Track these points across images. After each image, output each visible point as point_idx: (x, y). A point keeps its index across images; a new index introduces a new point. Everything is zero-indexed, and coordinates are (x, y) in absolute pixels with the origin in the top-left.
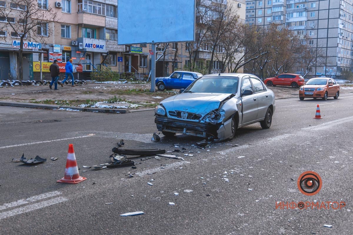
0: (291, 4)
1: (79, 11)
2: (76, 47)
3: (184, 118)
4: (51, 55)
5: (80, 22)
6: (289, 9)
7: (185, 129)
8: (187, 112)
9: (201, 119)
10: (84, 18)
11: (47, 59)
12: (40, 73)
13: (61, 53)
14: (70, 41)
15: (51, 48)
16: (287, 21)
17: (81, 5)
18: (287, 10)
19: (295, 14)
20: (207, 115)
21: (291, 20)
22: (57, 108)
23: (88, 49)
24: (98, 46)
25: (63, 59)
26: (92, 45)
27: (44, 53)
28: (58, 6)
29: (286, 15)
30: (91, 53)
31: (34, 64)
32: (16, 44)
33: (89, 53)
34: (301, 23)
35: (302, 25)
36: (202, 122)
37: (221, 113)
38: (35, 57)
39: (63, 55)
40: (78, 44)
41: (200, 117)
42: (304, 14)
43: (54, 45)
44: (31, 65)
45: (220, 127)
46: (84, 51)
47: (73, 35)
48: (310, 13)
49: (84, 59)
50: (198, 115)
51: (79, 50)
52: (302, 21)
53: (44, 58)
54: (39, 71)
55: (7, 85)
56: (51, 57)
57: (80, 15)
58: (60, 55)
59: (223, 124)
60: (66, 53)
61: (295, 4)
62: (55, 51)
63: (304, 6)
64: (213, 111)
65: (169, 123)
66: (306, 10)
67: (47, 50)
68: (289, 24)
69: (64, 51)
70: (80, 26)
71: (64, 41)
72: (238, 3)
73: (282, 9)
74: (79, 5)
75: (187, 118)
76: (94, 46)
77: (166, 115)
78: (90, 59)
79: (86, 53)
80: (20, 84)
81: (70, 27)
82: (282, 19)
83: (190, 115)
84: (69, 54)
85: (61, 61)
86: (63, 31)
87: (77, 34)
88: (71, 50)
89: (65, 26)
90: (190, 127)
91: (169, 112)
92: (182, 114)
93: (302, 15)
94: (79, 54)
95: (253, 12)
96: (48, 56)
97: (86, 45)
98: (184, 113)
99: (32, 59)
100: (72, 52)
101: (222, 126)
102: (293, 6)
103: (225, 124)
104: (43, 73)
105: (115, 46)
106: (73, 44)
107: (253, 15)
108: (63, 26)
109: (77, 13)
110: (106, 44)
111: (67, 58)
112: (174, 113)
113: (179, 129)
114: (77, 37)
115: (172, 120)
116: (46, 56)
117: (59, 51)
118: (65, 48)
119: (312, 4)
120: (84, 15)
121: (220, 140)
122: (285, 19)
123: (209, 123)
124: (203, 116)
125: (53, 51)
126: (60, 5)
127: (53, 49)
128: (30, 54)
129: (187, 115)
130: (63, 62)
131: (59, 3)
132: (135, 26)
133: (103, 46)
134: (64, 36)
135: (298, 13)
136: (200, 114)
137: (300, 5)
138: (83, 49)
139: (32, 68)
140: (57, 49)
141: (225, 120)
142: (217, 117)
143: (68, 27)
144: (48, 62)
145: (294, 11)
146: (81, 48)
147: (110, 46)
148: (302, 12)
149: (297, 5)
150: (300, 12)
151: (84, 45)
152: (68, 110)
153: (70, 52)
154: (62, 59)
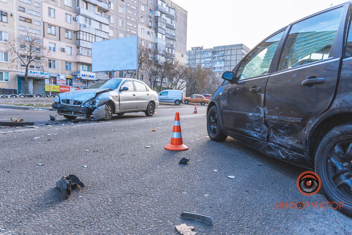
0: (215, 57)
1: (77, 53)
2: (75, 76)
3: (71, 104)
4: (58, 81)
5: (78, 61)
6: (214, 60)
7: (73, 112)
8: (74, 100)
9: (82, 105)
10: (81, 59)
11: (55, 83)
12: (49, 92)
13: (65, 80)
14: (71, 72)
15: (58, 76)
16: (213, 67)
17: (79, 50)
18: (213, 60)
19: (218, 63)
20: (87, 102)
21: (215, 66)
22: (32, 108)
23: (83, 78)
24: (90, 76)
25: (67, 84)
26: (86, 75)
27: (53, 79)
28: (63, 50)
29: (213, 63)
30: (86, 81)
31: (46, 86)
32: (32, 73)
33: (85, 80)
34: (221, 68)
35: (221, 69)
36: (82, 106)
37: (96, 100)
38: (47, 82)
39: (67, 81)
40: (77, 74)
41: (82, 103)
42: (223, 62)
43: (60, 75)
44: (44, 87)
45: (95, 110)
46: (81, 80)
47: (73, 68)
48: (226, 62)
49: (81, 84)
50: (81, 102)
51: (78, 78)
52: (221, 67)
53: (53, 82)
54: (49, 91)
55: (14, 96)
56: (58, 82)
57: (78, 56)
58: (64, 81)
59: (98, 108)
60: (68, 80)
61: (217, 56)
62: (60, 78)
63: (222, 58)
64: (91, 99)
65: (62, 108)
66: (224, 60)
67: (56, 78)
68: (214, 68)
69: (67, 79)
70: (78, 63)
71: (67, 72)
72: (182, 54)
73: (210, 59)
74: (77, 50)
75: (74, 104)
76: (88, 76)
77: (59, 102)
78: (85, 84)
79: (83, 80)
80: (25, 96)
81: (72, 64)
82: (210, 65)
83: (76, 102)
84: (70, 80)
85: (65, 85)
86: (67, 66)
87: (76, 68)
88: (72, 78)
89: (68, 63)
90: (75, 110)
91: (62, 100)
92: (70, 101)
93: (221, 63)
94: (78, 81)
95: (194, 60)
96: (56, 81)
97: (82, 75)
98: (72, 100)
99: (45, 83)
100: (73, 79)
101: (97, 109)
102: (216, 58)
103: (99, 108)
104: (51, 92)
105: (102, 77)
106: (73, 75)
107: (194, 63)
108: (66, 63)
109: (77, 55)
110: (96, 75)
111: (69, 83)
112: (65, 100)
113: (69, 113)
114: (76, 70)
115: (63, 106)
116: (55, 81)
117: (64, 79)
118: (68, 76)
119: (227, 57)
120: (81, 56)
121: (95, 119)
122: (212, 65)
123: (87, 107)
124: (84, 102)
125: (59, 78)
126: (64, 50)
127: (59, 77)
128: (43, 80)
129: (73, 102)
130: (67, 86)
131: (63, 48)
132: (102, 60)
133: (94, 76)
134: (67, 69)
135: (219, 62)
136: (82, 101)
137: (220, 57)
138: (80, 78)
139: (44, 88)
140: (62, 77)
141: (99, 106)
142: (94, 103)
143: (70, 63)
144: (56, 85)
145: (217, 61)
146: (78, 77)
147: (99, 76)
148: (221, 61)
149: (219, 57)
150: (220, 61)
151: (81, 75)
152: (39, 109)
153: (71, 79)
154: (65, 83)
